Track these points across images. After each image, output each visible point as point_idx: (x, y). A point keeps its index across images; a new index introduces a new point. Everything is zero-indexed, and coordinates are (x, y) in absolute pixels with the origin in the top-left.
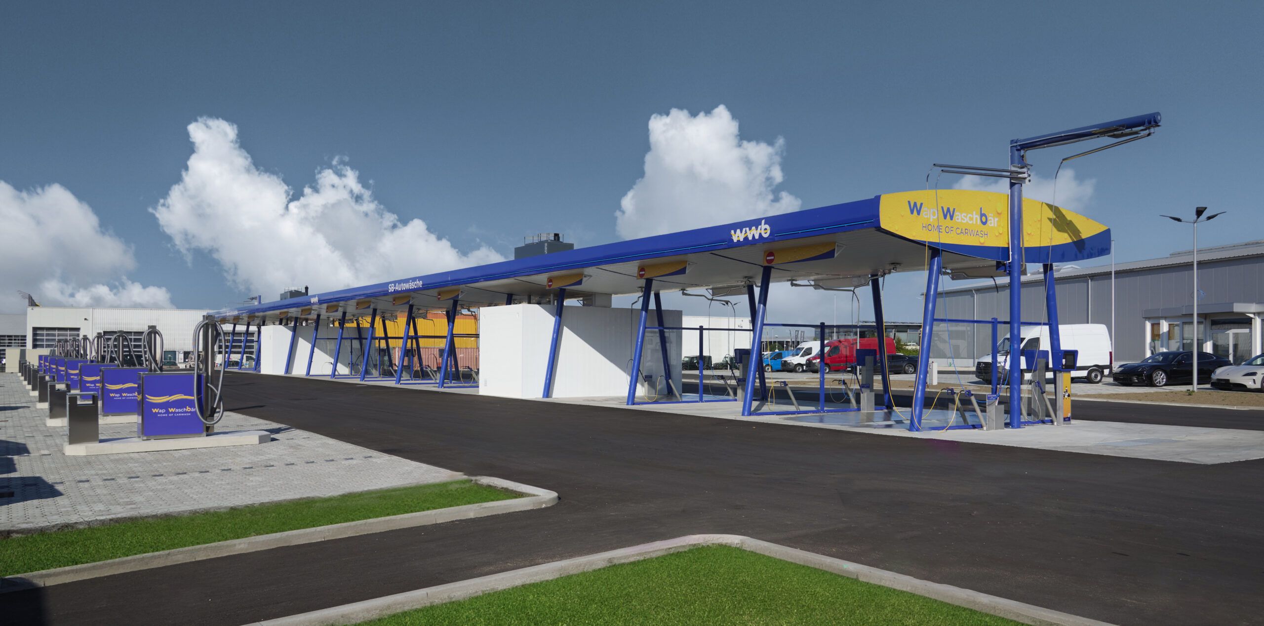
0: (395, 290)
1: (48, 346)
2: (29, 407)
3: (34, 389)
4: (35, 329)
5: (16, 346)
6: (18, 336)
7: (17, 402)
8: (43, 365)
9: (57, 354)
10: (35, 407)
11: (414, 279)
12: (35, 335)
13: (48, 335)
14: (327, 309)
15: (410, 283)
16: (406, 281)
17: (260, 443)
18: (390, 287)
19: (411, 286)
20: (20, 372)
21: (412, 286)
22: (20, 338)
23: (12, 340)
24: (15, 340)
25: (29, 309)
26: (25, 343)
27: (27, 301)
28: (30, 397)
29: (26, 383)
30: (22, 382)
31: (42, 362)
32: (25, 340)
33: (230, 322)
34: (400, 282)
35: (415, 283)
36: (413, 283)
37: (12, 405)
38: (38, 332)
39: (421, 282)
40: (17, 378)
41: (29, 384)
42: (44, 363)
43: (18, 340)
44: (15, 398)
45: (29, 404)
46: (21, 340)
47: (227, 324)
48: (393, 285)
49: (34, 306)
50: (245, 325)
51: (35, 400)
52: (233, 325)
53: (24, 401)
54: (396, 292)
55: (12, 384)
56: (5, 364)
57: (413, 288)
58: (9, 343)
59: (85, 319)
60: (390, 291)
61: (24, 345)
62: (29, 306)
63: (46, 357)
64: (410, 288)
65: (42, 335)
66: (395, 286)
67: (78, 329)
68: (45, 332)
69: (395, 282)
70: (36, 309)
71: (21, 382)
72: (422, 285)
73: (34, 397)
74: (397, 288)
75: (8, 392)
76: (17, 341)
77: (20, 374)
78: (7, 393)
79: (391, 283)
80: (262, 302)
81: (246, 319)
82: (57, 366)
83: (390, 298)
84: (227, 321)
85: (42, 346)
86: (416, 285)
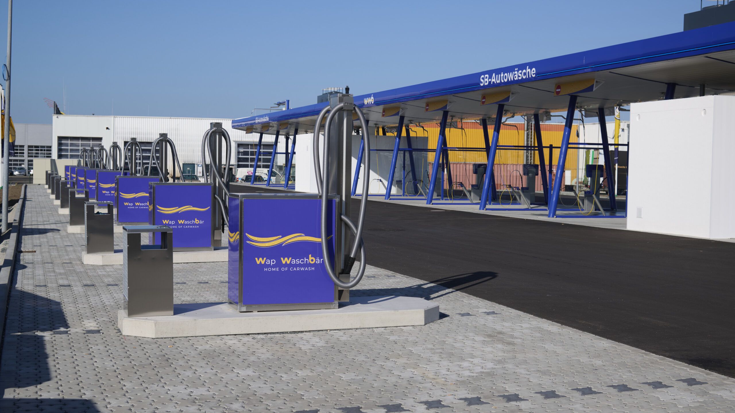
0: (490, 82)
1: (72, 157)
2: (59, 230)
3: (63, 206)
4: (60, 138)
5: (42, 157)
6: (44, 147)
7: (45, 223)
8: (69, 177)
9: (82, 165)
10: (66, 231)
11: (522, 67)
12: (60, 144)
13: (72, 145)
14: (384, 111)
15: (516, 72)
16: (510, 69)
17: (425, 324)
18: (483, 79)
19: (517, 76)
20: (47, 184)
21: (519, 76)
22: (46, 149)
23: (38, 150)
24: (41, 150)
25: (55, 117)
26: (50, 154)
27: (52, 109)
28: (60, 215)
29: (53, 197)
30: (49, 196)
31: (69, 173)
32: (50, 150)
33: (257, 131)
34: (498, 71)
35: (524, 71)
36: (520, 71)
37: (41, 227)
38: (62, 142)
39: (534, 69)
40: (44, 191)
41: (57, 198)
42: (71, 175)
43: (44, 150)
44: (42, 216)
45: (58, 225)
46: (47, 150)
47: (254, 133)
48: (487, 76)
49: (59, 114)
50: (274, 134)
51: (64, 220)
52: (259, 134)
53: (53, 221)
54: (491, 85)
55: (40, 198)
56: (32, 175)
57: (520, 78)
58: (36, 153)
59: (107, 128)
60: (482, 85)
61: (49, 156)
62: (55, 114)
63: (73, 168)
64: (515, 79)
65: (67, 145)
66: (490, 77)
67: (100, 139)
68: (69, 142)
69: (490, 73)
70: (60, 117)
71: (47, 195)
72: (536, 74)
73: (64, 215)
74: (493, 80)
75: (36, 208)
76: (43, 152)
77: (47, 186)
78: (35, 210)
79: (484, 73)
80: (291, 107)
81: (275, 129)
82: (85, 179)
83: (477, 95)
84: (255, 129)
85: (66, 156)
86: (525, 74)
